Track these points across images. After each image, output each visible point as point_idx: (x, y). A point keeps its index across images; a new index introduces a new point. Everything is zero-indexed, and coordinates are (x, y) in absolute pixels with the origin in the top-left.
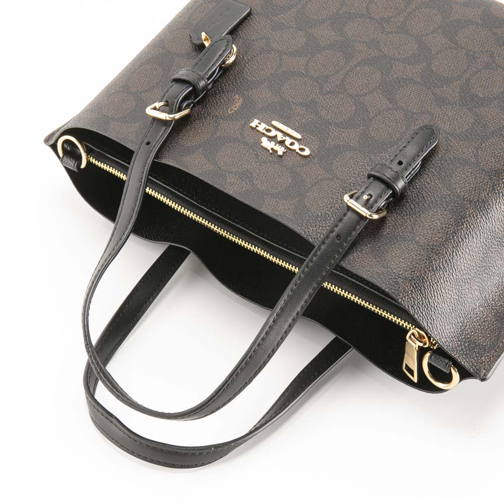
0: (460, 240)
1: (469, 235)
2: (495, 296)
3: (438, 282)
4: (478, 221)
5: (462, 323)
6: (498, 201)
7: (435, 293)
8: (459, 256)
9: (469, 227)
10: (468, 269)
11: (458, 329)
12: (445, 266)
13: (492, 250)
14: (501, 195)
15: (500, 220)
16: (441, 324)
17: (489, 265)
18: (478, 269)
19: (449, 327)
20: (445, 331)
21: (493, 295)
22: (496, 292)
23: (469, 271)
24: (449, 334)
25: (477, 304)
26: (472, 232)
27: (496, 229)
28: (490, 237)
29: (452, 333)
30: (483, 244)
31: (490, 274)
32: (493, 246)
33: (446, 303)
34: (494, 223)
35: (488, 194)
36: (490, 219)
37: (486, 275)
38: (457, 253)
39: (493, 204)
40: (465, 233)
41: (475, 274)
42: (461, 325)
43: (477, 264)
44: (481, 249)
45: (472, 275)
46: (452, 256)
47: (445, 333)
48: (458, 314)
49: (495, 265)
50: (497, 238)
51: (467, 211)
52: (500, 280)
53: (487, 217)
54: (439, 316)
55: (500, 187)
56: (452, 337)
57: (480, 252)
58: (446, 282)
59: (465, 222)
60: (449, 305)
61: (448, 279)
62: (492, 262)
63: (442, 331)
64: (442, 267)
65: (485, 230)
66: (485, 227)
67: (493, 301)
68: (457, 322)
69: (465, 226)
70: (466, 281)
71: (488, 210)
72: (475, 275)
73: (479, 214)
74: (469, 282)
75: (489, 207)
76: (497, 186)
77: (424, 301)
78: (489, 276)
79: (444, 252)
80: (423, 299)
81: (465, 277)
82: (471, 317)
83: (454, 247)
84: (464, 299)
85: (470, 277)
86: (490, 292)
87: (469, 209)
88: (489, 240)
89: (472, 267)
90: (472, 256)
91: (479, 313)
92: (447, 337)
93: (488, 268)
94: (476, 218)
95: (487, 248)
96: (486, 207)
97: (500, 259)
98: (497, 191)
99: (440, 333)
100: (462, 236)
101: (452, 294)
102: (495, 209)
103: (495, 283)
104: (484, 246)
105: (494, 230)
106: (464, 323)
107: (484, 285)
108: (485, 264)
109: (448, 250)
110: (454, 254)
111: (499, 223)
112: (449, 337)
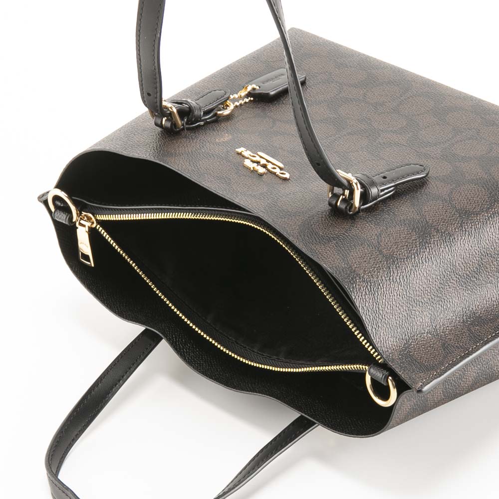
0: (421, 262)
1: (430, 260)
2: (446, 329)
3: (392, 293)
4: (441, 250)
5: (406, 341)
6: (463, 238)
7: (386, 303)
8: (416, 276)
9: (431, 253)
10: (422, 292)
11: (401, 344)
12: (401, 280)
13: (450, 284)
14: (467, 233)
15: (462, 257)
16: (385, 333)
17: (445, 298)
18: (432, 296)
19: (392, 340)
20: (387, 342)
21: (444, 328)
22: (448, 326)
23: (423, 295)
24: (390, 346)
25: (426, 330)
26: (433, 258)
27: (457, 265)
28: (450, 270)
29: (395, 346)
30: (441, 273)
31: (445, 307)
32: (452, 281)
33: (394, 316)
34: (456, 258)
35: (455, 229)
36: (453, 251)
37: (440, 307)
38: (415, 273)
39: (458, 239)
40: (426, 257)
41: (428, 300)
42: (405, 342)
43: (432, 291)
44: (439, 278)
45: (425, 300)
46: (409, 274)
47: (387, 344)
48: (404, 331)
49: (451, 301)
50: (457, 274)
51: (432, 237)
52: (454, 317)
53: (450, 250)
54: (385, 325)
55: (468, 226)
56: (393, 349)
57: (437, 280)
58: (398, 296)
59: (428, 247)
60: (396, 318)
61: (401, 294)
62: (448, 297)
63: (385, 341)
64: (398, 280)
65: (446, 261)
66: (446, 257)
67: (443, 332)
68: (401, 338)
69: (428, 250)
70: (418, 303)
71: (452, 243)
72: (429, 302)
73: (443, 244)
74: (421, 305)
75: (454, 241)
76: (465, 224)
77: (374, 307)
78: (443, 309)
79: (404, 268)
80: (375, 304)
81: (418, 298)
82: (417, 339)
83: (413, 266)
84: (413, 319)
85: (423, 301)
86: (441, 324)
87: (435, 237)
88: (448, 273)
89: (427, 292)
90: (428, 281)
91: (426, 338)
92: (388, 347)
93: (443, 300)
94: (439, 246)
95: (444, 279)
96: (451, 240)
97: (457, 298)
98: (464, 229)
99: (382, 341)
100: (423, 259)
101: (402, 310)
102: (459, 244)
103: (448, 318)
104: (442, 276)
105: (454, 264)
106: (409, 341)
107: (437, 316)
108: (441, 295)
109: (407, 267)
110: (412, 273)
111: (461, 260)
112: (390, 348)
